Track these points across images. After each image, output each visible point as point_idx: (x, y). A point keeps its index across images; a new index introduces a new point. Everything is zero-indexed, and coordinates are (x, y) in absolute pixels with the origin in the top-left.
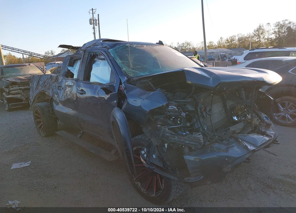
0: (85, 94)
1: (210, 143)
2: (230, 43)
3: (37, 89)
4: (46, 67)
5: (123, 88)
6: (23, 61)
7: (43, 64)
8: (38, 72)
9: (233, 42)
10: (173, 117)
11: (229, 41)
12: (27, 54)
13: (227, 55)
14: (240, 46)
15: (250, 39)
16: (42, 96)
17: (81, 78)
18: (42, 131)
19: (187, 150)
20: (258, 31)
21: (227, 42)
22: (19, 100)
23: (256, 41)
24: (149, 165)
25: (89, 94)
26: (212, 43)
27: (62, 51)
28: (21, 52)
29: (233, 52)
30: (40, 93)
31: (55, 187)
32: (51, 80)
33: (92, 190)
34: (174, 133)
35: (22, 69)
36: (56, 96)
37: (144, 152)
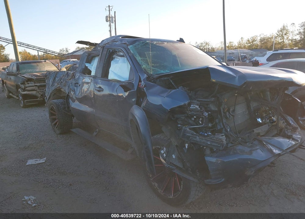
0: (103, 91)
1: (233, 145)
2: (251, 43)
3: (53, 85)
4: (61, 64)
5: (143, 85)
6: (38, 58)
7: (58, 61)
8: (53, 68)
9: (254, 43)
10: (195, 117)
11: (251, 41)
12: (42, 51)
13: (247, 56)
14: (262, 46)
15: (273, 40)
16: (58, 93)
17: (99, 75)
18: (57, 128)
19: (208, 152)
20: (281, 31)
21: (248, 42)
22: (35, 97)
23: (280, 42)
24: (169, 164)
25: (106, 91)
26: (232, 43)
27: (77, 49)
28: (36, 49)
29: (254, 53)
30: (56, 90)
31: (70, 185)
32: (68, 77)
33: (108, 189)
34: (195, 134)
35: (38, 65)
36: (72, 93)
37: (164, 151)
